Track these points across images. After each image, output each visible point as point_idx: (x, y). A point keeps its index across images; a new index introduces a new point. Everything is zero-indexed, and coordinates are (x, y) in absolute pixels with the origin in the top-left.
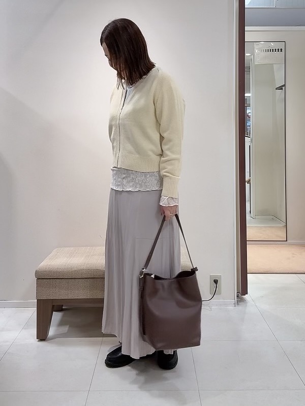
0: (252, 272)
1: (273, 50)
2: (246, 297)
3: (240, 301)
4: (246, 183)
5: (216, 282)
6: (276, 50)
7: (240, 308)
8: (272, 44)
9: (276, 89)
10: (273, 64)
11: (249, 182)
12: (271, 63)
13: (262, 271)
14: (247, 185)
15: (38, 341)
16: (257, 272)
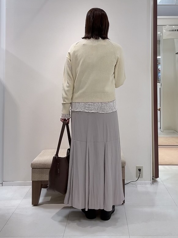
0: (161, 164)
1: (174, 30)
2: (158, 179)
3: (154, 182)
4: (158, 111)
5: (140, 170)
6: (176, 30)
7: (154, 186)
8: (173, 26)
9: (176, 54)
10: (174, 39)
11: (160, 110)
12: (173, 38)
13: (168, 164)
14: (159, 112)
15: (33, 206)
16: (165, 164)
